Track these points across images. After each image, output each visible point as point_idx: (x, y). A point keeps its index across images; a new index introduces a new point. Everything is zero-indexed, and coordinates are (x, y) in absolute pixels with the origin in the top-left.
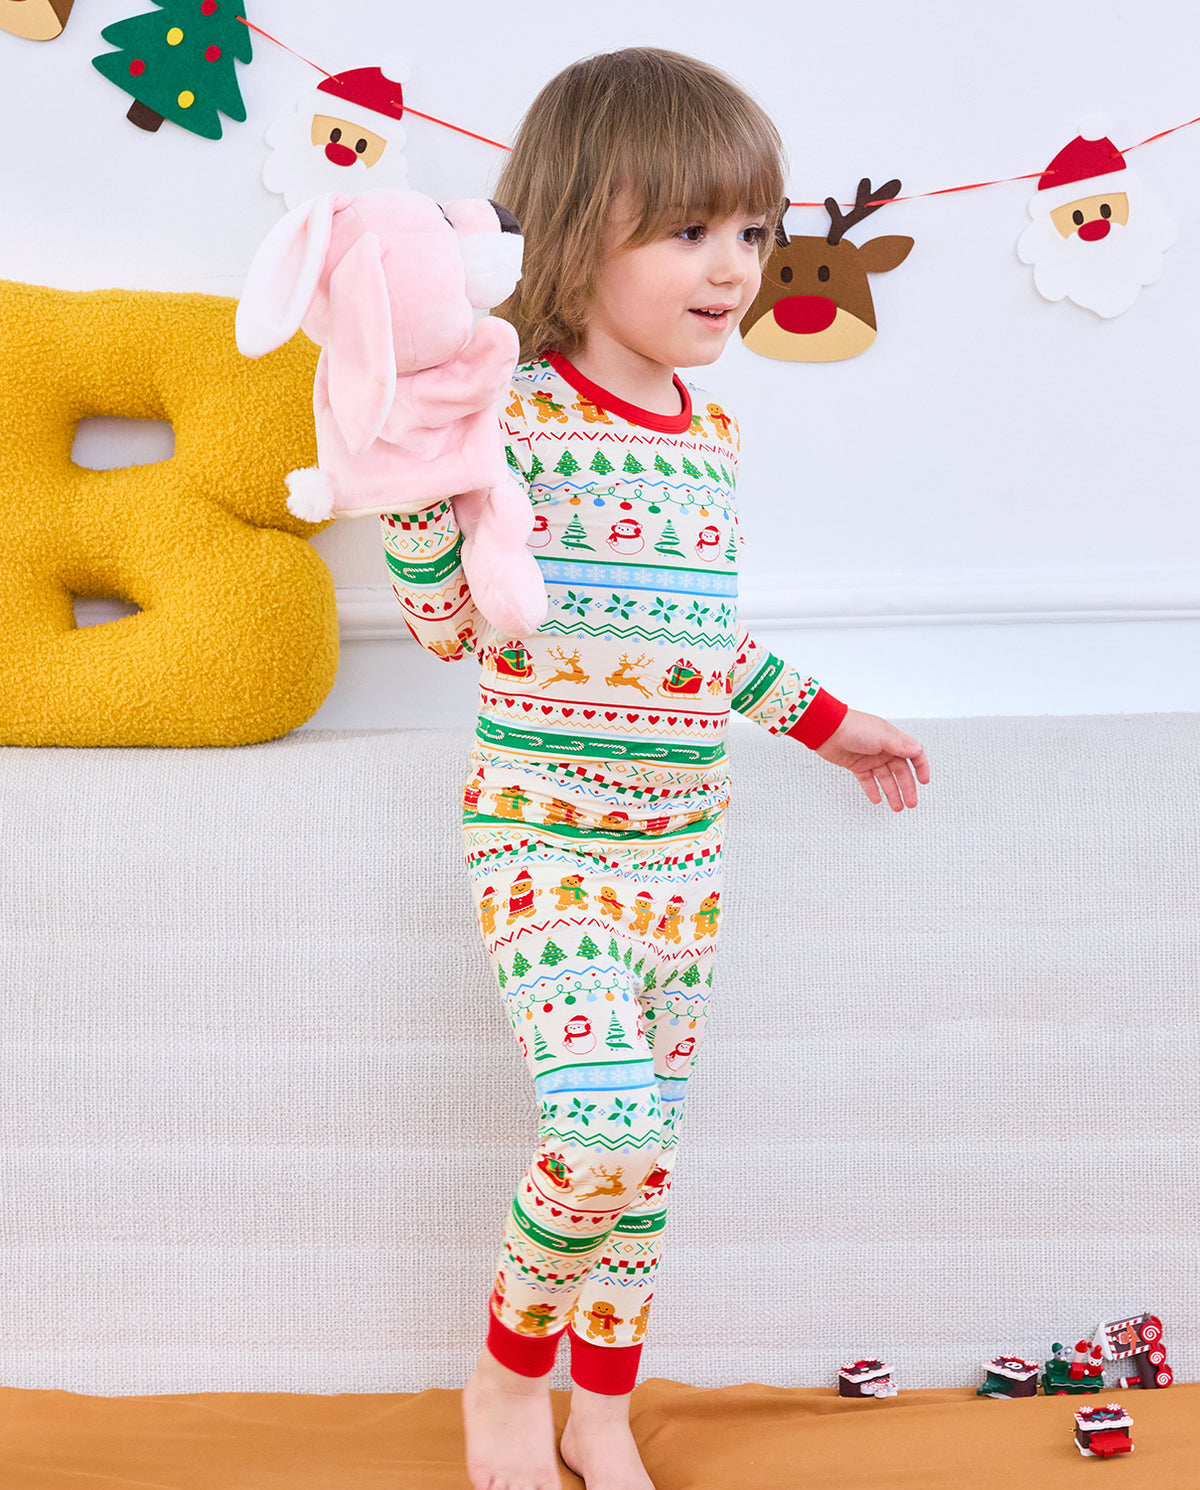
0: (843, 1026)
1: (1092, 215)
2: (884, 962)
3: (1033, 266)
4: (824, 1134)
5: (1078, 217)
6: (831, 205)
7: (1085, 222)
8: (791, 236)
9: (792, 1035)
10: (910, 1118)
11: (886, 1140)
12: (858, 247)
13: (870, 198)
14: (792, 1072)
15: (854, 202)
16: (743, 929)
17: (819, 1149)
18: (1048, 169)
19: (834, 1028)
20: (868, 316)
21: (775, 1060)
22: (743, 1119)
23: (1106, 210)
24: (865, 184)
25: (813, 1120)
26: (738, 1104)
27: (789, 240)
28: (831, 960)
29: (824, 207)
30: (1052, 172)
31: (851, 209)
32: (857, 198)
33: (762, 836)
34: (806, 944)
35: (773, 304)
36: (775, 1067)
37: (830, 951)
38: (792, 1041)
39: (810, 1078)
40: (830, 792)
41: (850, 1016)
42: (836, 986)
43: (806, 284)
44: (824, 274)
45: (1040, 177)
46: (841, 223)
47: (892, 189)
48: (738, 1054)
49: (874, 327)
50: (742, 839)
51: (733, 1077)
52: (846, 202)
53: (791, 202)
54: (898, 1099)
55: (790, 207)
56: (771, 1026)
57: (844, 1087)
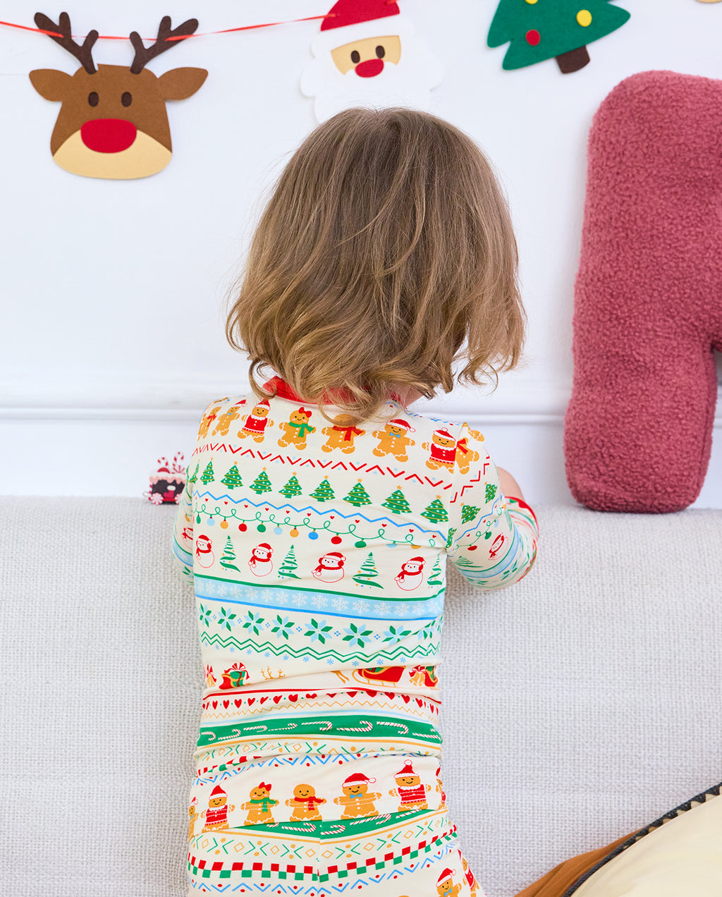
0: (112, 771)
1: (368, 55)
2: (154, 713)
3: (313, 98)
4: (89, 872)
5: (355, 56)
6: (135, 38)
7: (362, 60)
8: (98, 65)
9: (64, 778)
10: (168, 862)
11: (147, 882)
12: (158, 75)
13: (170, 35)
14: (63, 813)
15: (155, 37)
16: (26, 675)
17: (84, 887)
18: (331, 12)
19: (104, 772)
20: (164, 137)
21: (47, 801)
22: (15, 855)
23: (380, 51)
24: (166, 21)
25: (80, 859)
26: (10, 842)
27: (96, 68)
28: (103, 709)
29: (129, 40)
30: (333, 15)
31: (153, 43)
32: (159, 33)
33: (43, 592)
34: (81, 693)
35: (81, 125)
36: (47, 807)
37: (104, 700)
38: (65, 783)
39: (79, 819)
40: (113, 555)
41: (119, 763)
42: (108, 733)
43: (111, 109)
44: (126, 99)
45: (322, 20)
46: (143, 55)
47: (190, 27)
48: (13, 793)
49: (170, 149)
50: (23, 594)
51: (7, 815)
52: (149, 36)
53: (100, 35)
54: (159, 843)
55: (98, 41)
56: (45, 768)
57: (110, 829)
